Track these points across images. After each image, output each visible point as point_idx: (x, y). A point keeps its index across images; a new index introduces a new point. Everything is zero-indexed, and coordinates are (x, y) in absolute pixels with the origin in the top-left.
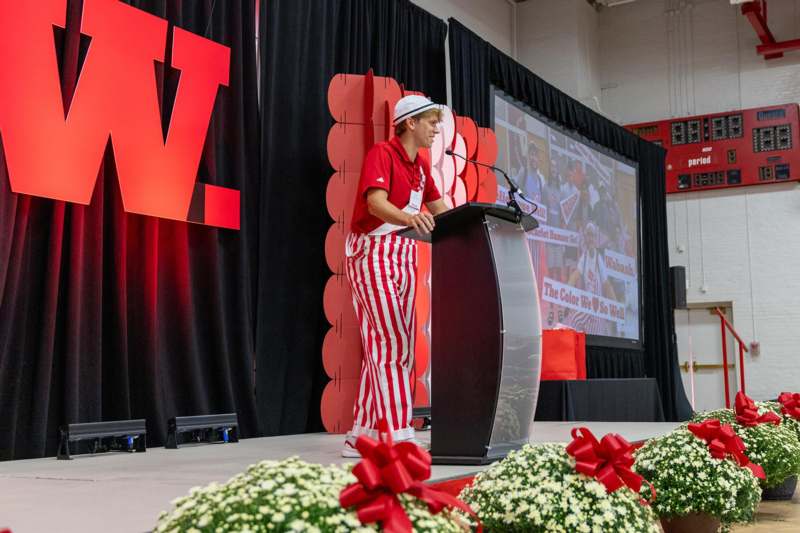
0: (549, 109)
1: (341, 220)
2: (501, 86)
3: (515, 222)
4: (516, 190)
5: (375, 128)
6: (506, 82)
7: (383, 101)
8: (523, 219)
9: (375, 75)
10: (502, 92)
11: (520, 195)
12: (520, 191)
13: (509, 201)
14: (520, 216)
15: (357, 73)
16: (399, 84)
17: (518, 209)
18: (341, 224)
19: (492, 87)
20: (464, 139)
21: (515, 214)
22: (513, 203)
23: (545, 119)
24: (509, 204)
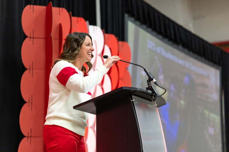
0: (163, 31)
1: (31, 101)
2: (132, 15)
3: (151, 101)
4: (152, 79)
5: (53, 41)
6: (135, 12)
7: (58, 23)
8: (157, 98)
9: (53, 6)
10: (133, 19)
11: (155, 83)
12: (154, 80)
13: (147, 86)
14: (155, 96)
15: (40, 5)
16: (69, 12)
17: (153, 92)
18: (30, 104)
19: (126, 16)
20: (110, 49)
21: (152, 95)
22: (150, 88)
23: (160, 37)
24: (147, 89)
